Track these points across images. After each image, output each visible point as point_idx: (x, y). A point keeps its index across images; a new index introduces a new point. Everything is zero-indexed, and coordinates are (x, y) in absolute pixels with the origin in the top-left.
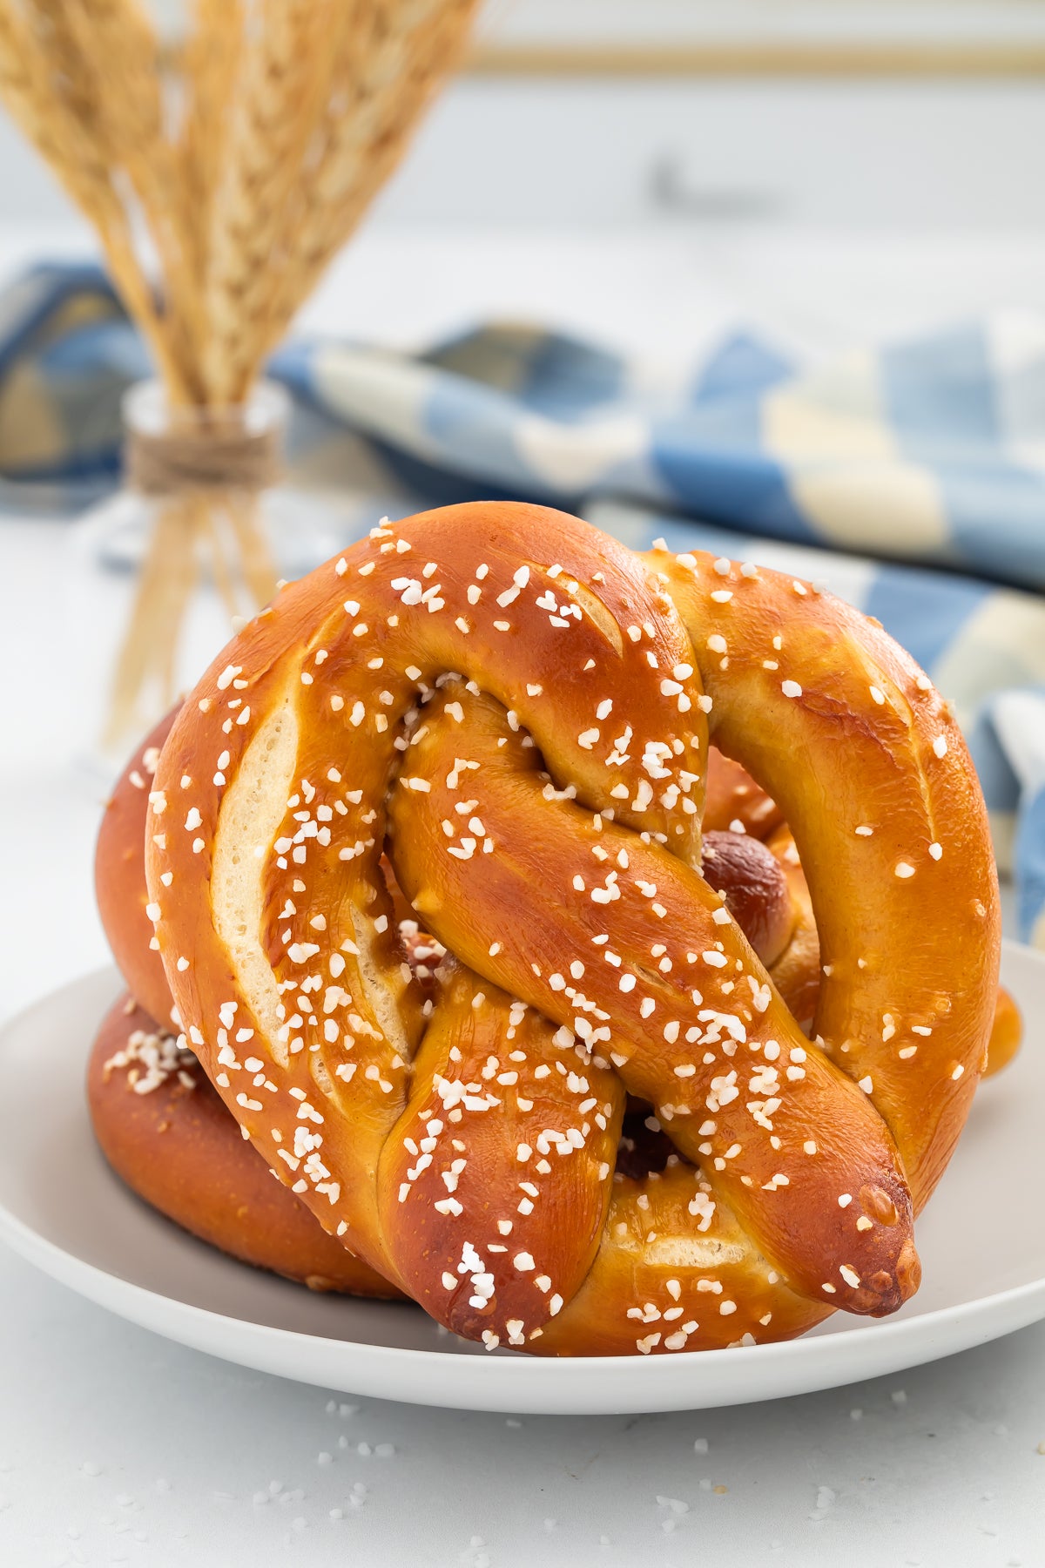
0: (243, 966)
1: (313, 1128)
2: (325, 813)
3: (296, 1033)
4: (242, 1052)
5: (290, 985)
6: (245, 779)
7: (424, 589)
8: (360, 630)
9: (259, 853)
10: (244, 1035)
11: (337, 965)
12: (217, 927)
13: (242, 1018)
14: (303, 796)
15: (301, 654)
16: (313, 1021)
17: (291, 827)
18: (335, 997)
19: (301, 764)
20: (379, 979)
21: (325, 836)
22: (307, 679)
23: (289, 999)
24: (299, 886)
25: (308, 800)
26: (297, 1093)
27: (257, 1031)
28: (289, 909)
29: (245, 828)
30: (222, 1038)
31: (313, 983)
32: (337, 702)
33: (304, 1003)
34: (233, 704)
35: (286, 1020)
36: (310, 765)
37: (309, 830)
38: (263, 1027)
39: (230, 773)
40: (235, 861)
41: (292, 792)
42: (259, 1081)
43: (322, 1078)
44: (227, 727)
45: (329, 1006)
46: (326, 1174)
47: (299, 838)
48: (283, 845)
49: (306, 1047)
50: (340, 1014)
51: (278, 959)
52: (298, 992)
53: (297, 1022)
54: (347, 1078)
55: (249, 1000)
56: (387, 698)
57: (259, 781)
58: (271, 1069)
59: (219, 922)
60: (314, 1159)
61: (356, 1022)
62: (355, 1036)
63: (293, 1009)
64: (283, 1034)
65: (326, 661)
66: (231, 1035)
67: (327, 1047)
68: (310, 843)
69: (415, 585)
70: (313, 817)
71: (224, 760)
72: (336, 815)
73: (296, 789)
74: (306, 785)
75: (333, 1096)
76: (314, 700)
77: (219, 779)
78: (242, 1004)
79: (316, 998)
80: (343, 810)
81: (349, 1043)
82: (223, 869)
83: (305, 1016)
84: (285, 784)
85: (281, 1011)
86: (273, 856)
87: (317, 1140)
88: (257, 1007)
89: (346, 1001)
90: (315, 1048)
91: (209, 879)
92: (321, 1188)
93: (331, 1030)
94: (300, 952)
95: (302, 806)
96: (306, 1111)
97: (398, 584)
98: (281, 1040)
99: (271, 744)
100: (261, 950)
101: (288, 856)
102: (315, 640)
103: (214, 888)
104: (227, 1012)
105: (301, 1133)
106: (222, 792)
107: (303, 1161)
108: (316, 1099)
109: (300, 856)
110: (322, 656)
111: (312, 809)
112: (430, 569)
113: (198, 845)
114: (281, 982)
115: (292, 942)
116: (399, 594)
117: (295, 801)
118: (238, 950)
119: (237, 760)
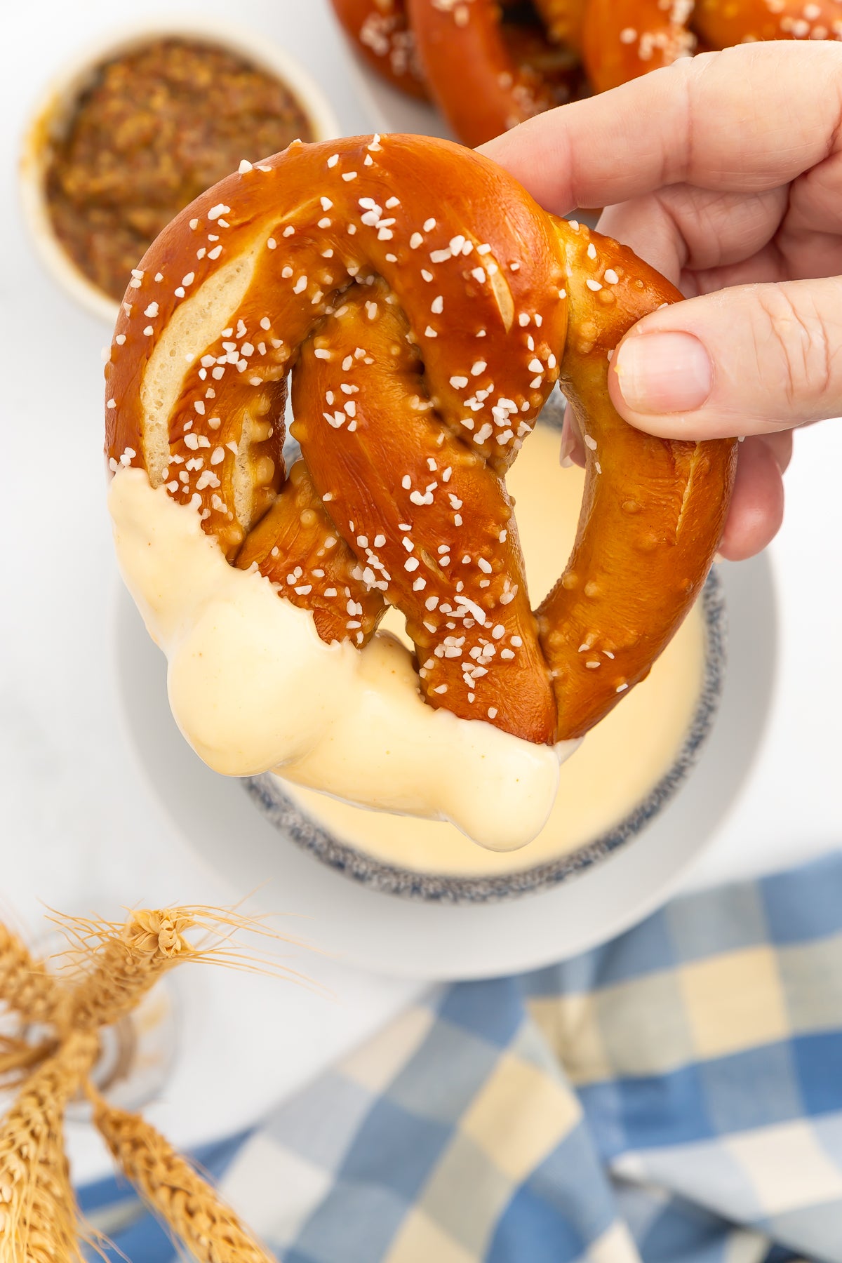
0: (151, 430)
2: (248, 349)
5: (178, 460)
6: (201, 298)
7: (382, 217)
8: (325, 223)
9: (190, 358)
11: (218, 457)
12: (142, 393)
14: (236, 331)
15: (277, 221)
16: (186, 490)
17: (218, 350)
18: (208, 479)
19: (244, 305)
20: (248, 467)
21: (242, 366)
22: (272, 244)
23: (175, 469)
24: (210, 394)
25: (239, 336)
28: (198, 406)
29: (188, 333)
31: (195, 464)
32: (287, 272)
33: (184, 476)
34: (212, 238)
35: (167, 482)
36: (248, 312)
37: (232, 358)
39: (190, 291)
40: (172, 353)
41: (229, 326)
44: (200, 255)
45: (202, 483)
47: (222, 360)
48: (208, 361)
50: (207, 492)
51: (176, 439)
52: (182, 467)
55: (147, 454)
56: (328, 279)
57: (210, 304)
59: (145, 391)
61: (217, 503)
63: (174, 476)
65: (291, 237)
68: (230, 368)
69: (377, 210)
70: (238, 349)
71: (189, 279)
72: (256, 352)
73: (233, 324)
74: (241, 324)
76: (272, 262)
77: (180, 292)
78: (141, 454)
79: (195, 475)
80: (263, 351)
82: (161, 355)
83: (181, 484)
84: (227, 315)
85: (166, 474)
86: (198, 366)
88: (152, 462)
89: (216, 483)
91: (148, 359)
94: (194, 441)
95: (233, 339)
97: (366, 202)
99: (230, 279)
100: (166, 426)
101: (209, 370)
102: (290, 215)
103: (149, 366)
106: (179, 301)
109: (218, 374)
110: (290, 231)
111: (239, 344)
112: (393, 202)
113: (149, 331)
114: (173, 455)
115: (190, 431)
116: (363, 211)
117: (228, 333)
118: (151, 418)
119: (198, 283)
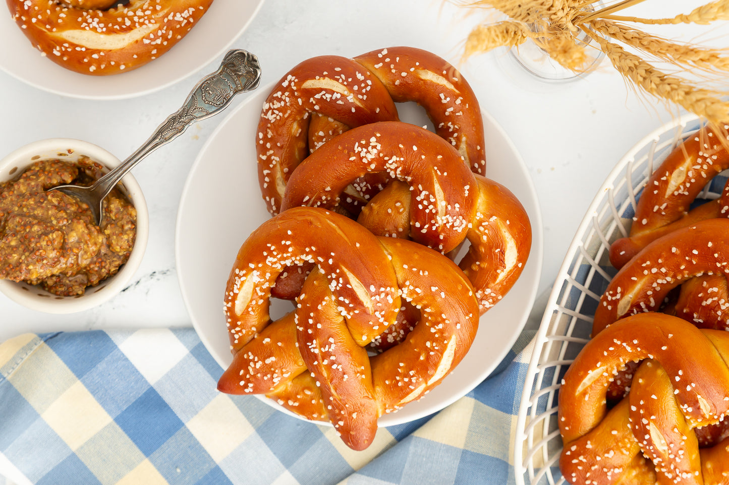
0: (133, 38)
1: (174, 16)
2: (90, 20)
3: (150, 22)
4: (156, 37)
5: (137, 24)
6: (83, 43)
8: (40, 17)
9: (102, 36)
10: (152, 36)
11: (131, 14)
12: (124, 47)
13: (148, 37)
15: (49, 33)
16: (146, 18)
17: (95, 29)
18: (139, 13)
19: (78, 29)
21: (96, 20)
22: (55, 30)
23: (142, 24)
24: (110, 25)
25: (87, 25)
26: (166, 20)
27: (151, 33)
28: (117, 27)
29: (96, 42)
30: (153, 43)
31: (136, 19)
32: (60, 21)
33: (141, 20)
34: (64, 49)
35: (146, 25)
36: (78, 26)
37: (95, 24)
38: (150, 32)
39: (81, 47)
40: (105, 43)
42: (164, 32)
43: (161, 14)
44: (69, 50)
45: (142, 14)
46: (186, 11)
47: (97, 26)
48: (99, 30)
49: (153, 19)
50: (144, 11)
51: (129, 29)
52: (139, 22)
53: (147, 22)
54: (160, 7)
55: (143, 36)
56: (58, 9)
58: (160, 28)
59: (122, 46)
60: (183, 15)
61: (145, 7)
62: (149, 7)
64: (150, 25)
65: (49, 25)
66: (152, 40)
67: (152, 14)
68: (98, 23)
70: (91, 23)
71: (78, 49)
72: (91, 18)
73: (84, 29)
74: (82, 26)
75: (165, 11)
76: (62, 27)
77: (84, 49)
78: (143, 38)
79: (140, 17)
80: (89, 16)
81: (151, 8)
82: (108, 47)
83: (145, 20)
84: (83, 32)
85: (144, 26)
86: (102, 33)
87: (178, 15)
88: (144, 33)
89: (140, 10)
90: (153, 17)
91: (111, 50)
92: (191, 13)
93: (148, 13)
94: (128, 23)
95: (89, 26)
96: (170, 17)
97: (26, 8)
98: (152, 27)
99: (73, 38)
100: (129, 34)
101: (102, 28)
102: (44, 30)
103: (113, 49)
104: (147, 41)
105: (176, 19)
106: (87, 49)
107: (184, 18)
108: (167, 15)
109: (102, 25)
110: (48, 27)
111: (89, 24)
113: (102, 54)
114: (136, 27)
115: (126, 25)
116: (29, 7)
117: (87, 28)
118: (129, 40)
119: (77, 46)
